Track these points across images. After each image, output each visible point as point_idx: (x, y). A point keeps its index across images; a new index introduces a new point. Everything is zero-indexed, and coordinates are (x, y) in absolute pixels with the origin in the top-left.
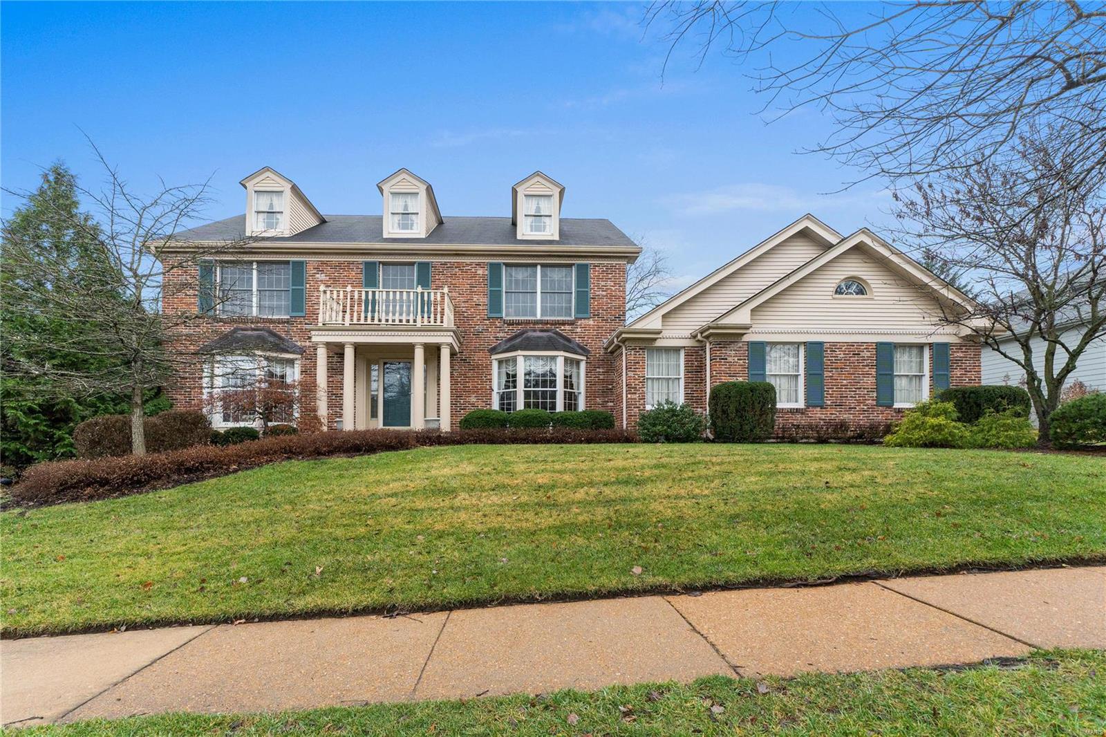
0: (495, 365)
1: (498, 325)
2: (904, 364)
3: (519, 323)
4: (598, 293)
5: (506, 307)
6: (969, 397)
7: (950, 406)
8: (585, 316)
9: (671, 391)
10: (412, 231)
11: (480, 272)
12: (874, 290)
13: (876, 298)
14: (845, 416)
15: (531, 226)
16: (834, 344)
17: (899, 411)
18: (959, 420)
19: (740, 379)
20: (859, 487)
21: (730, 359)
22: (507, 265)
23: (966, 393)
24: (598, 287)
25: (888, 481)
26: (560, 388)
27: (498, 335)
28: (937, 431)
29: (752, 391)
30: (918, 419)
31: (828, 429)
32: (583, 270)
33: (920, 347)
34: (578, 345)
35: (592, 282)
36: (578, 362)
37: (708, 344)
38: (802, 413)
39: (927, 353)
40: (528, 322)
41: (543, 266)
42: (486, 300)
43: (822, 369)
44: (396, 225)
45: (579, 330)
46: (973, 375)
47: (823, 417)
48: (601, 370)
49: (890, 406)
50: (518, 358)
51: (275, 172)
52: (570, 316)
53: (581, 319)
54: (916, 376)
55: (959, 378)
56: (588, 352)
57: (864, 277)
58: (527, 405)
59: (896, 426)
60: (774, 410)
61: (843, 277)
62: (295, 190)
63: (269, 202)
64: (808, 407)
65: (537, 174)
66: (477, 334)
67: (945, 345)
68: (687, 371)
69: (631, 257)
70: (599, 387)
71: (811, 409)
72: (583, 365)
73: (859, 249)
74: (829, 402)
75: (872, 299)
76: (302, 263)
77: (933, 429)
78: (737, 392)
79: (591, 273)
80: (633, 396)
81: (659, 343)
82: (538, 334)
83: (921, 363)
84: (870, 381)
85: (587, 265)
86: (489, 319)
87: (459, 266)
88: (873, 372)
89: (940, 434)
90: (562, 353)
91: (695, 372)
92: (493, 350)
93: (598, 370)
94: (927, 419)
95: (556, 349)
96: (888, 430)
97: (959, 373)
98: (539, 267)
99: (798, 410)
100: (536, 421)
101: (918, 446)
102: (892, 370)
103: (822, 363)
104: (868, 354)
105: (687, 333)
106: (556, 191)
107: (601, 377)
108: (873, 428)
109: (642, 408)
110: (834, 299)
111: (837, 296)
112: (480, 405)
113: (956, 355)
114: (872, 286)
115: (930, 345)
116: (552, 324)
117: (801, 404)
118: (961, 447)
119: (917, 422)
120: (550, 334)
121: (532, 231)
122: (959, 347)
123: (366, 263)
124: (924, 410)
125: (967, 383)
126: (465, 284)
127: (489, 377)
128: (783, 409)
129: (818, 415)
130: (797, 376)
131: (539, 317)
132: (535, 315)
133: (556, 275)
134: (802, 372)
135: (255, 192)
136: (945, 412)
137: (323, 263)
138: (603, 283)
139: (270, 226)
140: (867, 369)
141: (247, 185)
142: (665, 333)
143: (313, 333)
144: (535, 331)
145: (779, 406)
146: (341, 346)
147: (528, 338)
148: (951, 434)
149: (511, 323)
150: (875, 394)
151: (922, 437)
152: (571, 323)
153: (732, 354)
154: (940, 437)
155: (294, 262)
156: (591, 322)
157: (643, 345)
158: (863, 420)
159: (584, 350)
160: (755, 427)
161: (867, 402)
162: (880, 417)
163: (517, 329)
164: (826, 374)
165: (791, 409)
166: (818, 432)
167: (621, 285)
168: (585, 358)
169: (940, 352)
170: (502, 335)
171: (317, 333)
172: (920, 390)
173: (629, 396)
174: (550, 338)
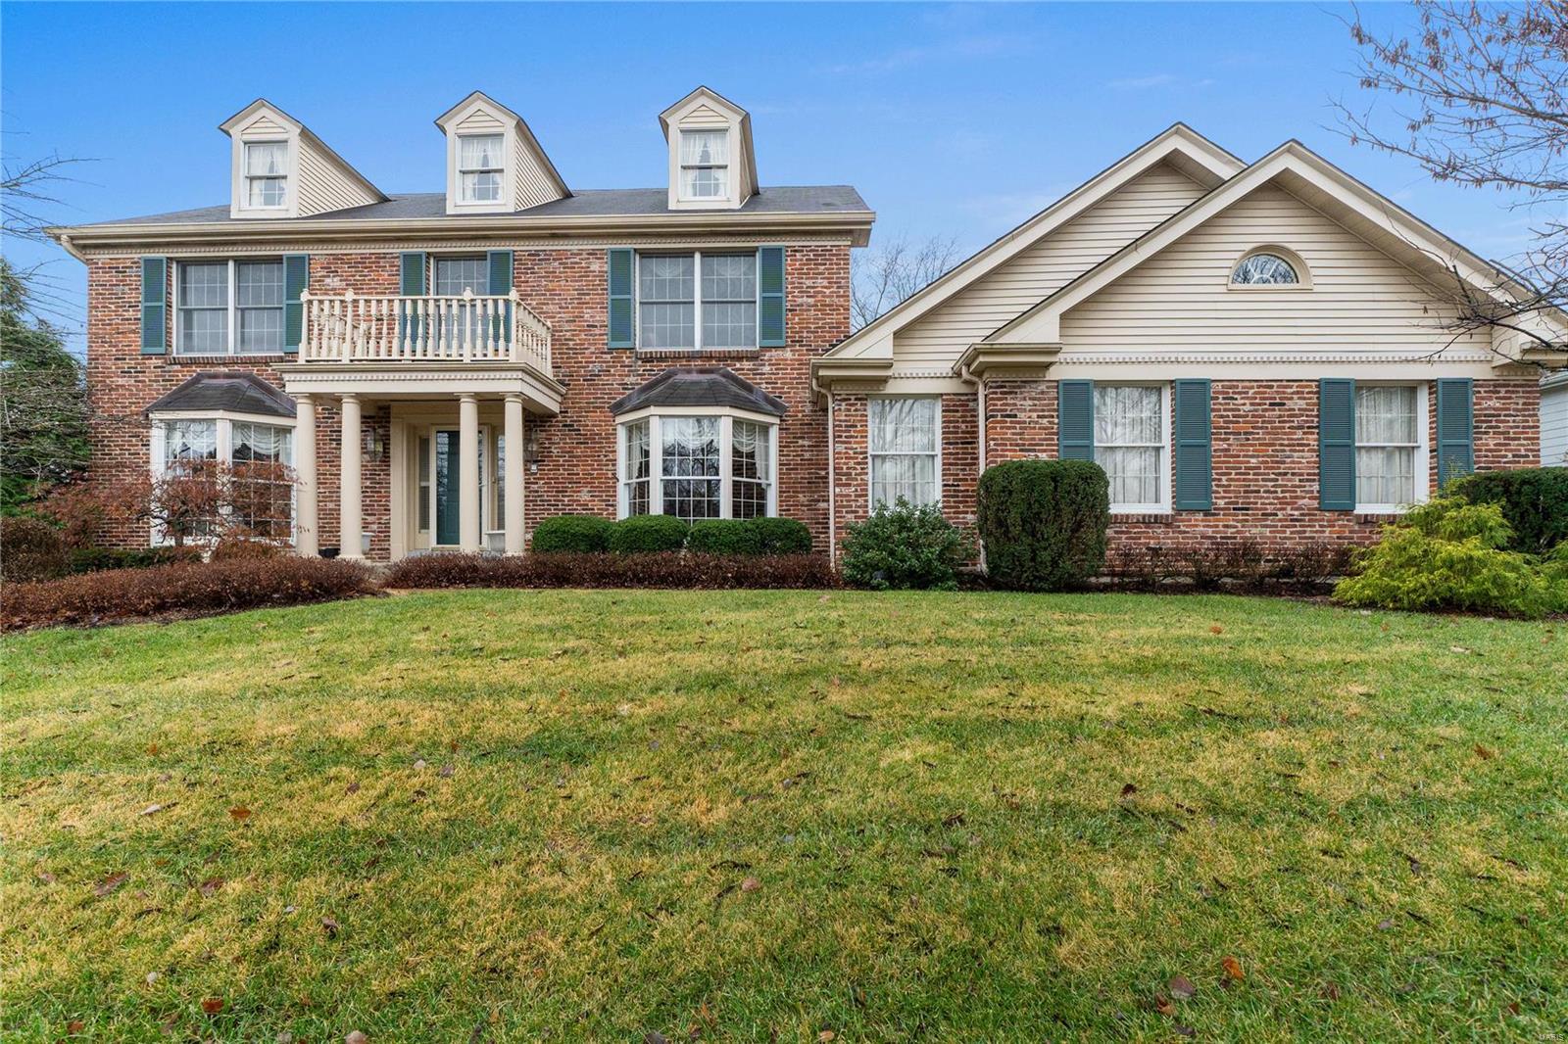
0: (622, 434)
1: (627, 361)
2: (1374, 424)
3: (662, 358)
4: (799, 300)
5: (644, 330)
6: (1519, 492)
7: (1491, 513)
8: (781, 343)
9: (918, 480)
10: (494, 202)
11: (595, 266)
12: (1314, 272)
13: (1317, 289)
14: (1254, 530)
15: (694, 186)
16: (1232, 383)
17: (1367, 521)
18: (1515, 545)
19: (1044, 456)
20: (1237, 815)
21: (1022, 416)
22: (645, 254)
23: (1511, 484)
24: (801, 290)
25: (1341, 790)
26: (726, 477)
27: (626, 380)
28: (1463, 572)
29: (1054, 480)
30: (1412, 542)
31: (1217, 557)
32: (773, 257)
33: (1410, 389)
34: (767, 399)
35: (789, 280)
36: (765, 429)
37: (981, 388)
38: (1168, 525)
39: (1423, 401)
40: (677, 357)
41: (706, 254)
42: (603, 317)
43: (1207, 435)
44: (469, 193)
45: (766, 369)
46: (1521, 446)
47: (1210, 532)
48: (806, 443)
49: (1347, 511)
50: (652, 419)
51: (276, 108)
52: (755, 345)
53: (770, 348)
54: (1400, 448)
55: (1493, 452)
56: (784, 409)
57: (1293, 247)
58: (669, 508)
59: (1363, 556)
60: (1103, 519)
61: (1248, 247)
62: (307, 136)
63: (269, 160)
64: (1178, 511)
65: (701, 91)
66: (591, 378)
67: (1462, 385)
68: (947, 442)
69: (857, 233)
70: (802, 474)
71: (1184, 516)
72: (774, 434)
73: (1280, 188)
74: (1221, 503)
75: (1310, 291)
76: (301, 258)
77: (1451, 567)
78: (1025, 481)
79: (788, 264)
80: (845, 490)
81: (892, 388)
82: (695, 377)
83: (1412, 422)
84: (1305, 460)
85: (779, 250)
86: (610, 351)
87: (560, 256)
88: (1312, 440)
89: (1469, 580)
90: (727, 410)
91: (960, 441)
92: (618, 408)
93: (800, 442)
94: (1436, 543)
95: (717, 403)
96: (1343, 563)
97: (1492, 443)
98: (697, 256)
99: (1157, 520)
100: (648, 539)
101: (1413, 608)
102: (1350, 434)
103: (1206, 421)
104: (1302, 404)
105: (946, 368)
106: (734, 123)
107: (807, 455)
108: (1312, 556)
109: (861, 513)
110: (1230, 291)
111: (1238, 286)
112: (597, 505)
113: (1485, 404)
114: (1310, 263)
115: (1431, 384)
116: (719, 359)
117: (1165, 507)
118: (1522, 616)
119: (1413, 551)
120: (713, 376)
121: (695, 195)
122: (1494, 387)
123: (406, 256)
124: (1428, 522)
125: (1510, 463)
126: (569, 289)
127: (611, 457)
128: (1127, 516)
129: (1198, 530)
130: (1158, 449)
131: (698, 347)
132: (692, 344)
133: (731, 271)
134: (1166, 441)
135: (245, 143)
136: (1480, 528)
137: (336, 257)
138: (809, 283)
139: (269, 200)
140: (1299, 434)
141: (231, 132)
142: (898, 369)
143: (286, 377)
144: (689, 372)
145: (1114, 509)
146: (336, 400)
147: (674, 386)
148: (1497, 581)
149: (648, 359)
150: (1316, 487)
151: (1423, 586)
152: (753, 357)
153: (1025, 406)
154: (1470, 588)
155: (291, 259)
156: (788, 354)
157: (862, 392)
158: (1292, 541)
159: (775, 406)
160: (1061, 555)
161: (1300, 502)
162: (1327, 533)
163: (659, 369)
164: (1216, 445)
165: (1144, 516)
166: (1196, 563)
167: (842, 285)
168: (777, 421)
169: (1452, 397)
170: (632, 379)
171: (292, 376)
172: (1409, 477)
173: (837, 490)
174: (713, 384)
